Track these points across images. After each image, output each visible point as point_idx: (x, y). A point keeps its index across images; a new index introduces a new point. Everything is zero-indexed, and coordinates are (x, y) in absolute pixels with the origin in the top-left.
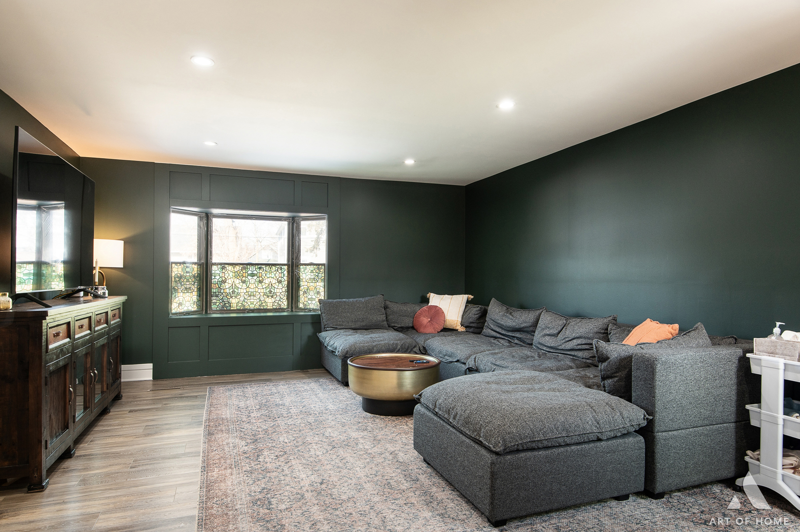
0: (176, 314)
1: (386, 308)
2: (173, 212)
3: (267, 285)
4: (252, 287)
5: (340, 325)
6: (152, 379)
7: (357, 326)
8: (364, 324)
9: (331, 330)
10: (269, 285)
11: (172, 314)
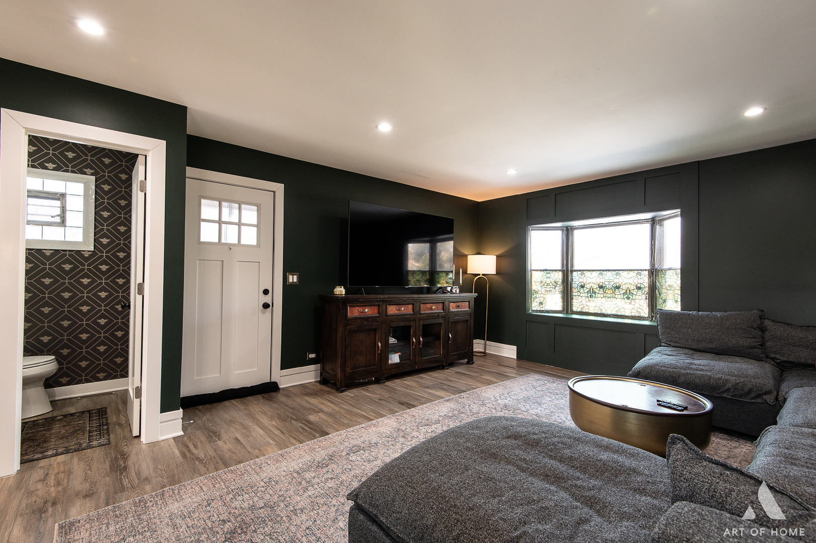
0: (537, 311)
1: (763, 329)
2: (532, 230)
3: (624, 291)
4: (609, 293)
5: (675, 342)
6: (515, 357)
7: (700, 346)
8: (713, 346)
9: (665, 346)
10: (627, 290)
11: (532, 310)
